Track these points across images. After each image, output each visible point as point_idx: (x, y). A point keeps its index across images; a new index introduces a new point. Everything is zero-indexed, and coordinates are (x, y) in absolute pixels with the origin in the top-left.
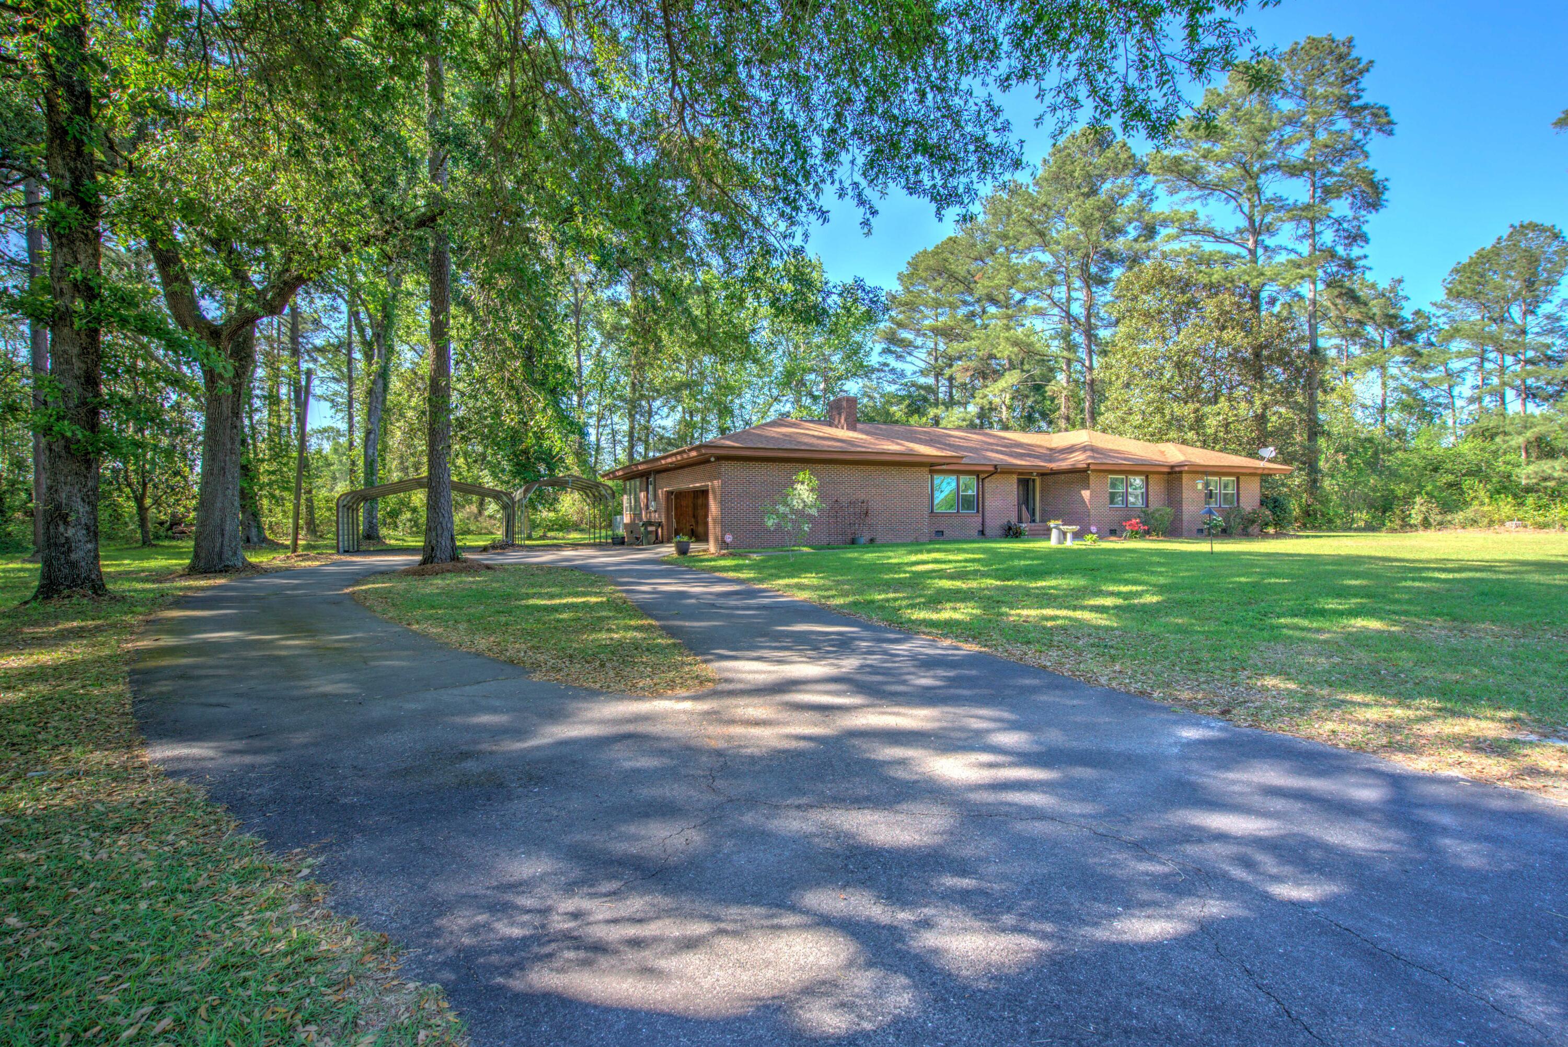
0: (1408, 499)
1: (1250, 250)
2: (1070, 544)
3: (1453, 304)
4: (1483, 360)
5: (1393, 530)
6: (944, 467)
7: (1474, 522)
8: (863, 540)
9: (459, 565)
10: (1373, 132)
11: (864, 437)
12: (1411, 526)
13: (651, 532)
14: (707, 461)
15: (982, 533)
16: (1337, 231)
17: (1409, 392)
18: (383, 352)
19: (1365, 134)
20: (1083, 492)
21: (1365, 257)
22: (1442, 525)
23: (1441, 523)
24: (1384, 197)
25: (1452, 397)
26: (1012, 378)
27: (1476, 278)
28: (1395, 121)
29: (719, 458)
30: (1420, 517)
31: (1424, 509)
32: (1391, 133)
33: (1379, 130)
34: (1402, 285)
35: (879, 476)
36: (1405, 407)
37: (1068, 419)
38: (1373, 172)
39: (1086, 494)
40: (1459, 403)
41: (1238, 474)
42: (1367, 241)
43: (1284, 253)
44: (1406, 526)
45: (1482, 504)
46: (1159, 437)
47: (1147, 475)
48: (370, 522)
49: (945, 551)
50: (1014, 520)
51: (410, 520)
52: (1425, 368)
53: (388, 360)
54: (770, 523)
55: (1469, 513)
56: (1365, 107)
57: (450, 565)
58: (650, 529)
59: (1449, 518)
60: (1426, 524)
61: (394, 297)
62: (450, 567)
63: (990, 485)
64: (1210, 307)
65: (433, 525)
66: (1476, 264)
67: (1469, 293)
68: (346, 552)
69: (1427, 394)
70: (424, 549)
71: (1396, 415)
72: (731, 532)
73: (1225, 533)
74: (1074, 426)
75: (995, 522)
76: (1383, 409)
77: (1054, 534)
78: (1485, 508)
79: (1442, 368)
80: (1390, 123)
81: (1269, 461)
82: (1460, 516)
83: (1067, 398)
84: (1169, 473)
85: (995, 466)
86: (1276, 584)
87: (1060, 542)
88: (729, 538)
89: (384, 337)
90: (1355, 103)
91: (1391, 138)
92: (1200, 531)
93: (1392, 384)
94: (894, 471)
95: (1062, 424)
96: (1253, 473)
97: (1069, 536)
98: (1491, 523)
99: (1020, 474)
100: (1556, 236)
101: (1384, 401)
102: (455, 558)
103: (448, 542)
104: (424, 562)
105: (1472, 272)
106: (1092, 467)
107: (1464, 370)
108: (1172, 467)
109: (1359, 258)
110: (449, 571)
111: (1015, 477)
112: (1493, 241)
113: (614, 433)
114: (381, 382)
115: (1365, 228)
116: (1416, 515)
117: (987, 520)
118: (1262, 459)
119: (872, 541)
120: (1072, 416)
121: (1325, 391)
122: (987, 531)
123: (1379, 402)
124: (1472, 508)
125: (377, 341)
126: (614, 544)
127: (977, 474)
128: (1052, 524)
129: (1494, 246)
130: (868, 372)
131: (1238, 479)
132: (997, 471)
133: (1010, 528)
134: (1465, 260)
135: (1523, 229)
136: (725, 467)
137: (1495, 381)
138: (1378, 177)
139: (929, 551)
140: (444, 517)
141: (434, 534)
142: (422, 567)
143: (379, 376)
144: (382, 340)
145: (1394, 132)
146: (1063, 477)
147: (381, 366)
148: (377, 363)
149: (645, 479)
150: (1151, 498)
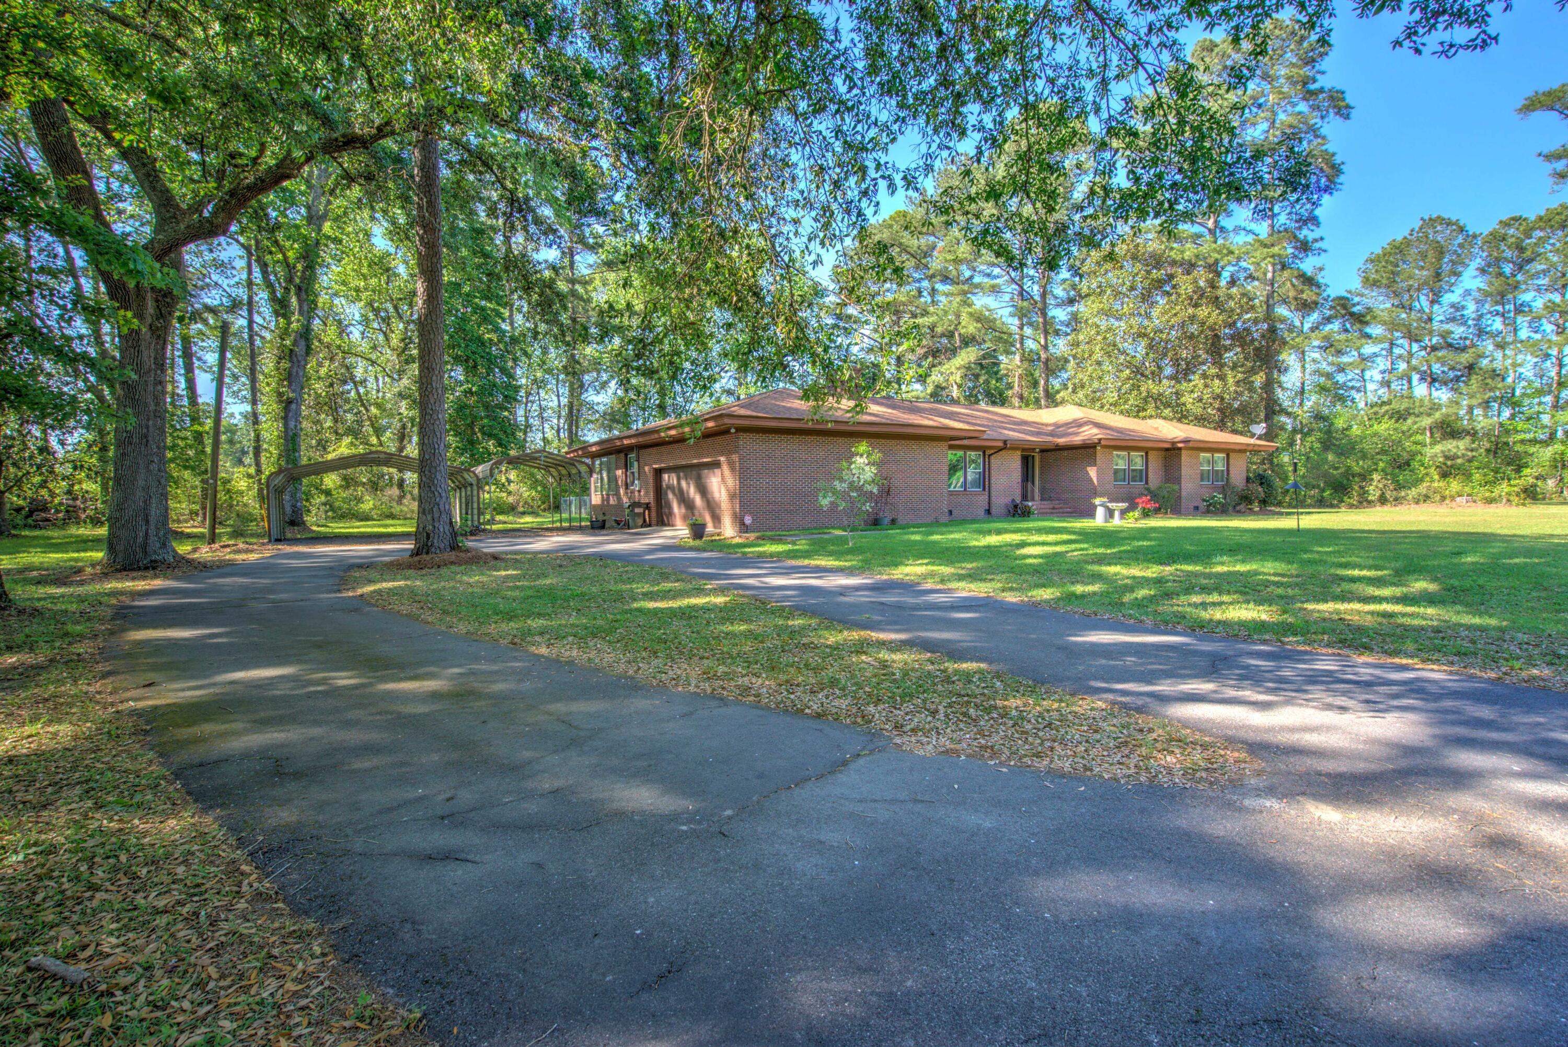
0: (1365, 477)
1: (1210, 230)
2: (1117, 522)
3: (1366, 292)
4: (1392, 344)
5: (1351, 506)
6: (965, 442)
7: (1426, 498)
8: (886, 521)
9: (462, 555)
10: (1331, 115)
11: (884, 409)
12: (1369, 502)
13: (638, 514)
14: (726, 432)
15: (988, 512)
16: (1290, 213)
17: (1329, 376)
18: (306, 308)
19: (1322, 118)
20: (1089, 469)
21: (1322, 239)
22: (1397, 501)
23: (1396, 499)
24: (1339, 181)
25: (1364, 381)
26: (968, 356)
27: (1390, 267)
28: (1352, 104)
29: (740, 429)
30: (1378, 493)
31: (1380, 486)
32: (1347, 117)
33: (1336, 114)
34: (1323, 273)
36: (1322, 389)
37: (1021, 397)
38: (1333, 155)
39: (1092, 472)
40: (1371, 387)
41: (1229, 451)
42: (1318, 225)
43: (1243, 233)
44: (1364, 502)
45: (1432, 481)
46: (1138, 412)
47: (1147, 451)
48: (295, 506)
50: (1018, 500)
51: (325, 504)
52: (1339, 352)
55: (1422, 488)
56: (1321, 90)
57: (453, 555)
58: (637, 510)
59: (1403, 494)
60: (1383, 500)
61: (318, 243)
62: (453, 558)
63: (996, 461)
64: (1185, 285)
66: (1390, 254)
67: (1384, 281)
69: (1341, 378)
70: (416, 535)
71: (1314, 398)
72: (751, 513)
73: (1222, 511)
74: (1027, 405)
75: (1001, 501)
76: (1302, 392)
77: (1100, 512)
78: (1437, 485)
79: (1355, 354)
80: (1348, 107)
81: (1259, 438)
82: (1413, 492)
83: (1020, 377)
84: (1167, 450)
85: (1005, 442)
87: (1106, 521)
88: (748, 520)
89: (306, 292)
90: (1312, 87)
91: (1347, 121)
92: (1197, 508)
93: (1309, 367)
94: (914, 445)
95: (1016, 401)
96: (1242, 450)
97: (1117, 514)
98: (1443, 498)
99: (1023, 450)
100: (1461, 229)
101: (1303, 384)
102: (454, 547)
103: (447, 528)
104: (416, 553)
105: (1387, 262)
106: (1103, 442)
107: (1375, 355)
108: (1173, 443)
109: (1316, 241)
110: (452, 563)
111: (1019, 453)
112: (1406, 233)
113: (542, 409)
114: (303, 343)
115: (1318, 212)
116: (1373, 492)
117: (993, 499)
118: (1253, 435)
119: (893, 521)
120: (1026, 395)
121: (1279, 371)
122: (993, 511)
123: (1299, 384)
124: (1425, 485)
126: (593, 528)
127: (983, 449)
128: (1097, 501)
129: (1405, 238)
131: (1228, 455)
132: (1006, 446)
133: (1016, 506)
134: (1379, 251)
135: (1432, 222)
136: (745, 440)
137: (1402, 366)
138: (1338, 159)
140: (441, 497)
141: (429, 517)
142: (417, 559)
143: (301, 336)
144: (304, 295)
145: (1351, 116)
146: (1065, 453)
147: (303, 325)
148: (298, 321)
149: (622, 455)
150: (1150, 475)
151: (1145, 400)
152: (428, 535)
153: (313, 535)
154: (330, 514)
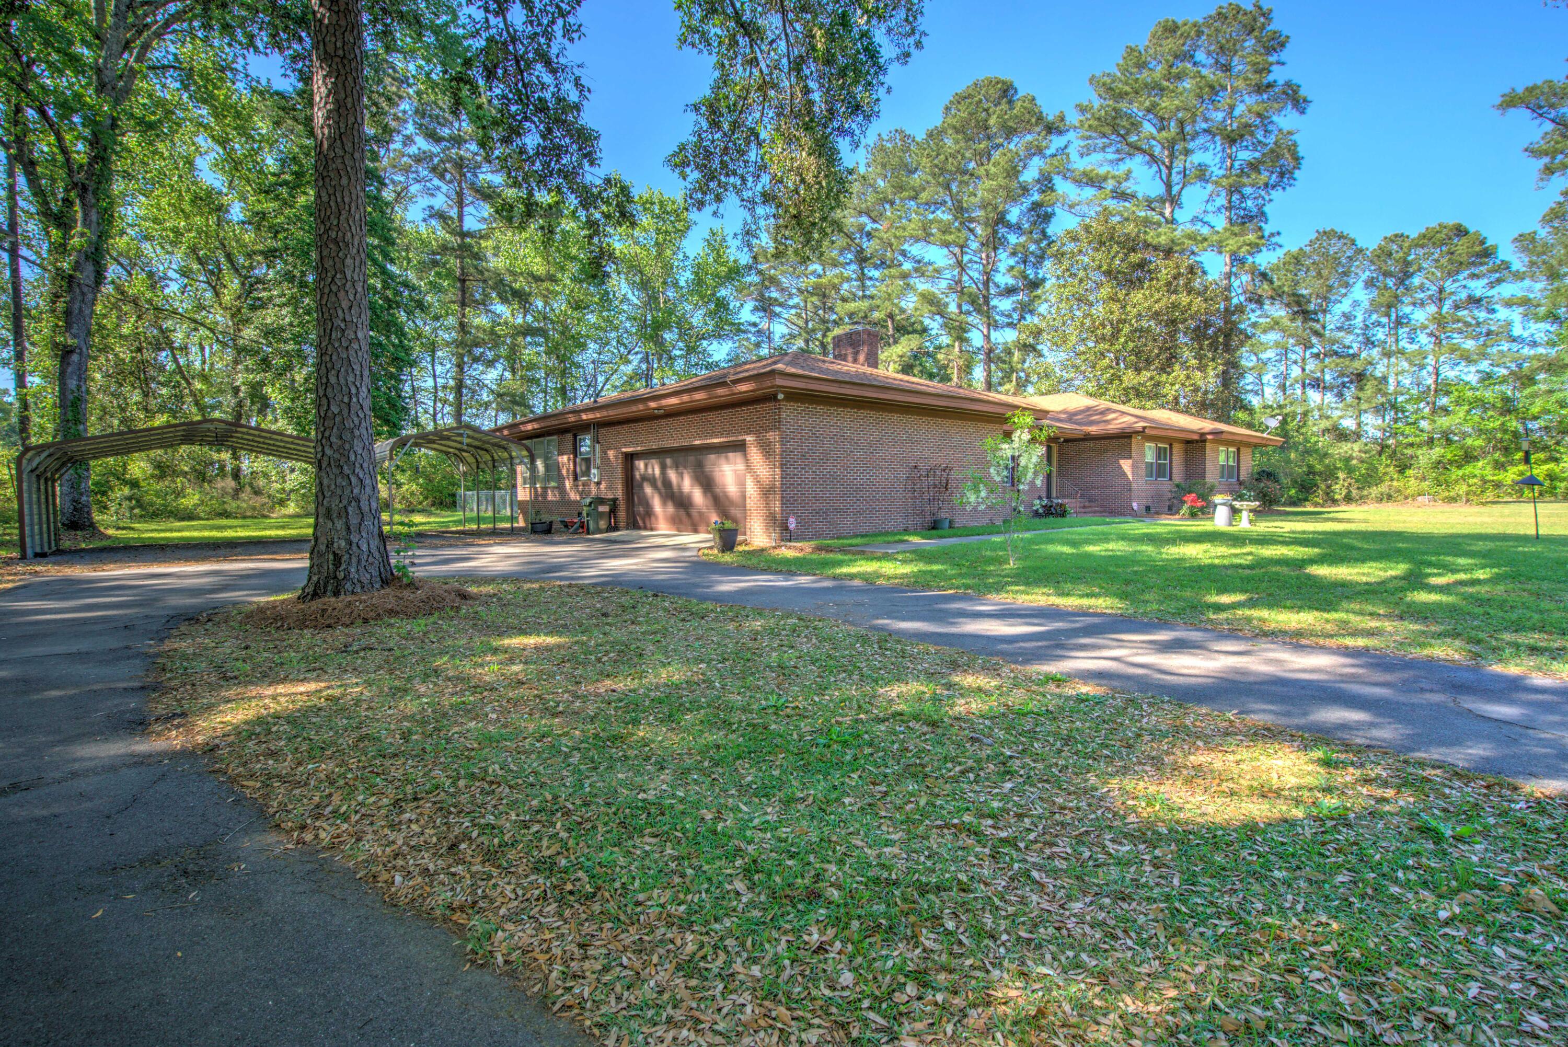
0: (1328, 475)
1: (1166, 220)
4: (1287, 350)
5: (1316, 505)
7: (1389, 497)
8: (946, 523)
9: (407, 594)
10: (1288, 108)
12: (1334, 501)
13: (603, 513)
18: (94, 217)
19: (1280, 110)
22: (1362, 500)
23: (1360, 498)
24: (1294, 176)
27: (1290, 276)
28: (1309, 98)
30: (1344, 492)
31: (1346, 484)
33: (1293, 107)
35: (959, 433)
38: (1295, 145)
39: (1126, 465)
41: (1239, 444)
42: (1267, 221)
44: (1329, 501)
45: (1392, 480)
47: (1171, 441)
48: (75, 501)
53: (103, 236)
55: (1383, 488)
56: (1276, 83)
57: (388, 597)
58: (602, 509)
59: (1367, 493)
60: (1348, 499)
62: (391, 603)
68: (41, 556)
72: (794, 513)
77: (1221, 511)
78: (1395, 483)
80: (1305, 101)
82: (1374, 491)
84: (1189, 442)
87: (1230, 524)
88: (792, 524)
89: (95, 193)
91: (1304, 116)
96: (1255, 444)
98: (1405, 498)
100: (1353, 242)
103: (374, 543)
104: (315, 591)
106: (1146, 431)
110: (392, 613)
114: (90, 268)
115: (1267, 208)
116: (1339, 490)
124: (1386, 483)
125: (82, 197)
126: (534, 531)
128: (1218, 499)
131: (1238, 448)
135: (1328, 234)
136: (789, 413)
138: (1300, 151)
140: (363, 486)
141: (339, 524)
142: (316, 605)
143: (87, 258)
144: (90, 198)
145: (1308, 111)
146: (1092, 444)
147: (90, 242)
148: (82, 235)
149: (569, 436)
152: (337, 559)
153: (105, 543)
154: (137, 511)
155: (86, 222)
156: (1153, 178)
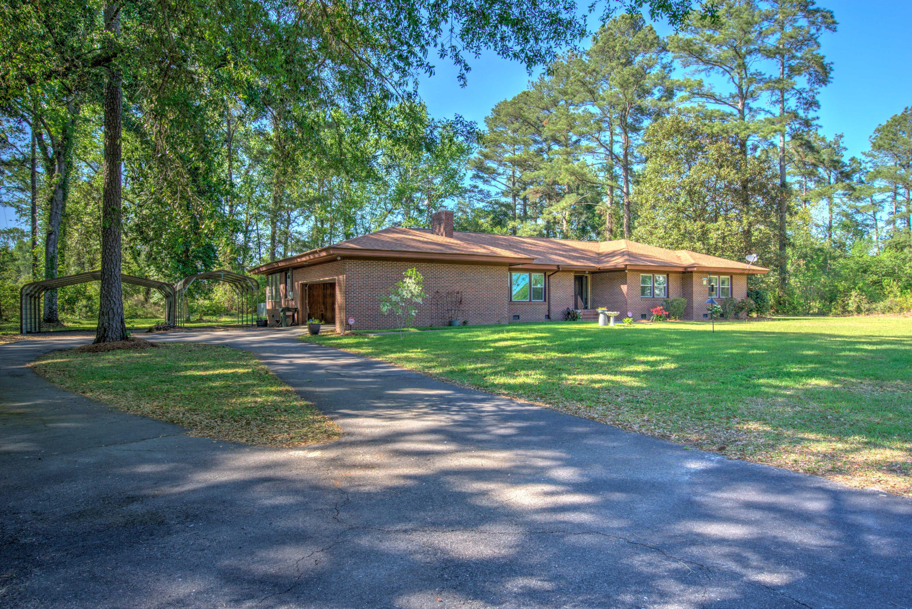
0: (847, 292)
1: (739, 110)
2: (612, 325)
3: (876, 154)
4: (896, 194)
5: (837, 315)
6: (520, 266)
7: (890, 309)
8: (458, 323)
9: (127, 343)
10: (823, 29)
11: (459, 242)
12: (849, 312)
13: (289, 316)
14: (334, 260)
15: (548, 317)
16: (799, 99)
17: (847, 215)
18: (63, 167)
19: (818, 30)
20: (622, 286)
21: (818, 118)
22: (869, 311)
23: (868, 310)
24: (830, 76)
25: (876, 220)
26: (570, 200)
27: (891, 136)
28: (838, 22)
29: (344, 258)
30: (855, 305)
31: (857, 299)
32: (835, 30)
33: (827, 27)
34: (843, 139)
35: (470, 272)
36: (845, 227)
37: (611, 231)
38: (823, 58)
39: (624, 288)
40: (880, 224)
41: (732, 274)
42: (819, 107)
43: (763, 113)
44: (845, 312)
45: (895, 296)
46: (676, 245)
47: (668, 273)
48: (50, 308)
49: (521, 331)
50: (572, 307)
51: (86, 307)
52: (858, 199)
53: (68, 173)
54: (385, 309)
55: (887, 302)
56: (817, 11)
57: (120, 343)
58: (289, 313)
59: (874, 306)
60: (859, 311)
61: (73, 122)
63: (554, 280)
64: (712, 151)
65: (105, 310)
66: (891, 125)
67: (886, 146)
68: (29, 333)
69: (859, 218)
70: (97, 330)
71: (838, 232)
72: (354, 316)
73: (723, 317)
74: (615, 237)
75: (557, 310)
76: (830, 227)
77: (601, 318)
78: (898, 299)
79: (869, 199)
80: (834, 23)
81: (753, 264)
82: (881, 305)
83: (611, 216)
84: (683, 273)
85: (558, 266)
86: (757, 354)
87: (605, 324)
88: (352, 321)
89: (64, 155)
90: (811, 7)
91: (835, 33)
92: (706, 315)
93: (836, 210)
94: (482, 269)
95: (607, 234)
96: (742, 273)
97: (612, 319)
98: (902, 309)
99: (576, 272)
101: (830, 222)
102: (125, 338)
103: (119, 324)
104: (97, 341)
105: (889, 132)
106: (628, 267)
107: (883, 201)
108: (686, 268)
109: (814, 119)
110: (120, 348)
111: (572, 274)
112: (903, 110)
113: (259, 236)
114: (61, 192)
115: (817, 98)
116: (852, 304)
117: (552, 308)
118: (748, 263)
119: (465, 323)
120: (614, 229)
121: (791, 214)
122: (552, 316)
123: (827, 222)
124: (889, 299)
125: (58, 158)
126: (259, 325)
127: (544, 272)
128: (600, 310)
129: (903, 114)
130: (463, 192)
131: (731, 277)
132: (559, 269)
133: (569, 313)
134: (884, 123)
136: (349, 265)
137: (904, 209)
138: (826, 61)
139: (508, 331)
140: (115, 304)
141: (106, 318)
142: (96, 345)
143: (60, 187)
144: (62, 157)
145: (837, 29)
146: (607, 274)
147: (61, 179)
148: (58, 176)
149: (284, 274)
150: (670, 291)
151: (683, 235)
152: (105, 330)
153: (63, 329)
154: (89, 314)
155: (60, 171)
156: (728, 82)
